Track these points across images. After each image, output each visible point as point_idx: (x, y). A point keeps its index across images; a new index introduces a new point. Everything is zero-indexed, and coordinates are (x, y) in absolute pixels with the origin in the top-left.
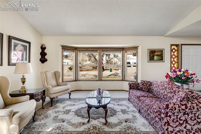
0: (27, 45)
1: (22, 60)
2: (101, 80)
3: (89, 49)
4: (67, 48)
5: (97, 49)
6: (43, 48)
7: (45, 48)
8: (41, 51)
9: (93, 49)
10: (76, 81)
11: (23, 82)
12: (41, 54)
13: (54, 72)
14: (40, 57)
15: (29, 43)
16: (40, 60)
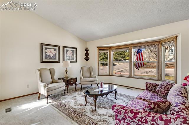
0: (75, 50)
1: (72, 59)
2: (132, 77)
3: (121, 47)
4: (102, 49)
5: (128, 46)
6: (87, 51)
7: (88, 50)
8: (85, 52)
9: (124, 47)
10: (110, 75)
11: (67, 72)
12: (85, 54)
13: (89, 67)
14: (85, 57)
15: (76, 48)
16: (85, 59)
